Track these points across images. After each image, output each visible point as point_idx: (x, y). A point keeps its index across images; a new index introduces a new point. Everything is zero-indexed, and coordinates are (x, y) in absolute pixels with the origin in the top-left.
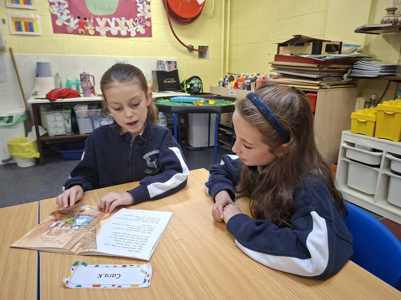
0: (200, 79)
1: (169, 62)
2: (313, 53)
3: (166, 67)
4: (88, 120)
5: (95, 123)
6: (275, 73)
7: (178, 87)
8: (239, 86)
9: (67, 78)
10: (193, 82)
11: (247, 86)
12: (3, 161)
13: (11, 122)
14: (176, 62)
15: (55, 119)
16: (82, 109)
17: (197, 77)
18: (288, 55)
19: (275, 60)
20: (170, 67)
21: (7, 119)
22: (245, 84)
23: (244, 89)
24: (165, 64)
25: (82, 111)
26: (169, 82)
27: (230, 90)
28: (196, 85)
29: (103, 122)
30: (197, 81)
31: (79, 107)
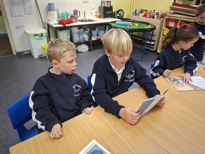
0: (123, 11)
1: (108, 2)
2: (196, 4)
3: (106, 4)
4: (78, 35)
5: (80, 36)
6: (172, 12)
7: (112, 15)
8: (147, 16)
9: (62, 11)
10: (120, 12)
11: (152, 16)
12: (39, 56)
13: (42, 37)
14: (111, 1)
15: (64, 34)
16: (75, 29)
17: (122, 10)
18: (181, 3)
19: (173, 5)
20: (108, 4)
21: (40, 35)
22: (151, 15)
23: (150, 18)
24: (105, 2)
25: (75, 30)
26: (109, 13)
27: (141, 17)
28: (122, 14)
29: (84, 36)
30: (122, 12)
31: (74, 28)
